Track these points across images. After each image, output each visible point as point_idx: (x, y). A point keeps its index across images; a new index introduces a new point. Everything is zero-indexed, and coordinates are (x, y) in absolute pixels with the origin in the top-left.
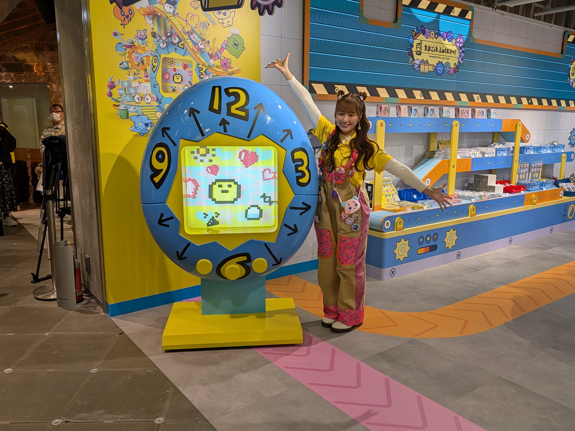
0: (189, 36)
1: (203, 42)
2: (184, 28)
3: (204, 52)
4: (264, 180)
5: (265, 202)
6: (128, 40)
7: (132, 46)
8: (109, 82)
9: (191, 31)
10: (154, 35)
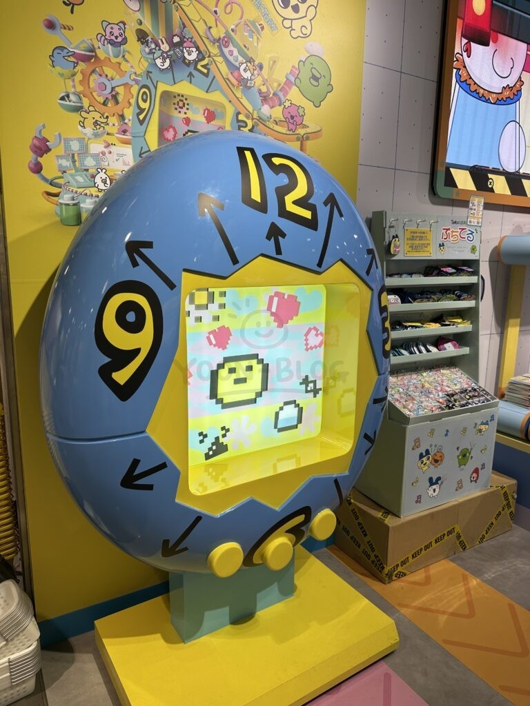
0: (220, 48)
1: (249, 64)
2: (211, 29)
3: (250, 87)
4: (307, 349)
5: (306, 391)
6: (80, 43)
7: (91, 57)
8: (33, 139)
9: (224, 37)
10: (142, 36)
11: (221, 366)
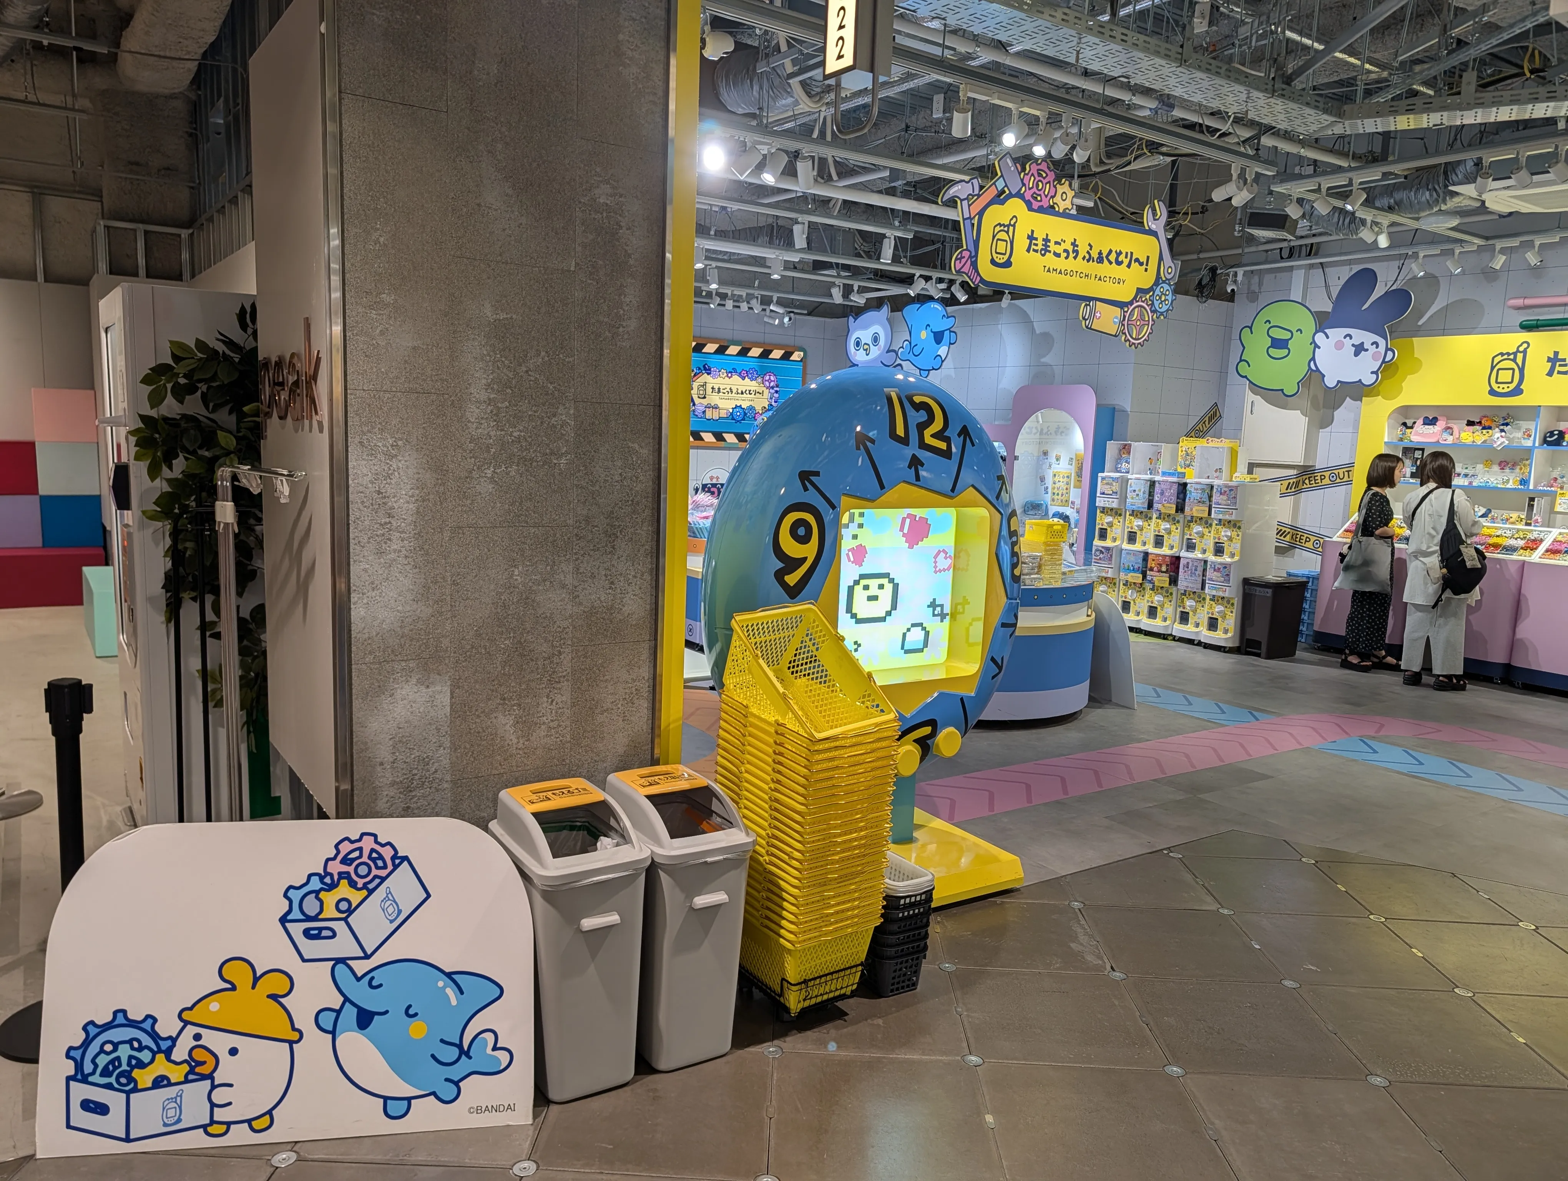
4: (936, 572)
5: (934, 615)
11: (857, 583)
